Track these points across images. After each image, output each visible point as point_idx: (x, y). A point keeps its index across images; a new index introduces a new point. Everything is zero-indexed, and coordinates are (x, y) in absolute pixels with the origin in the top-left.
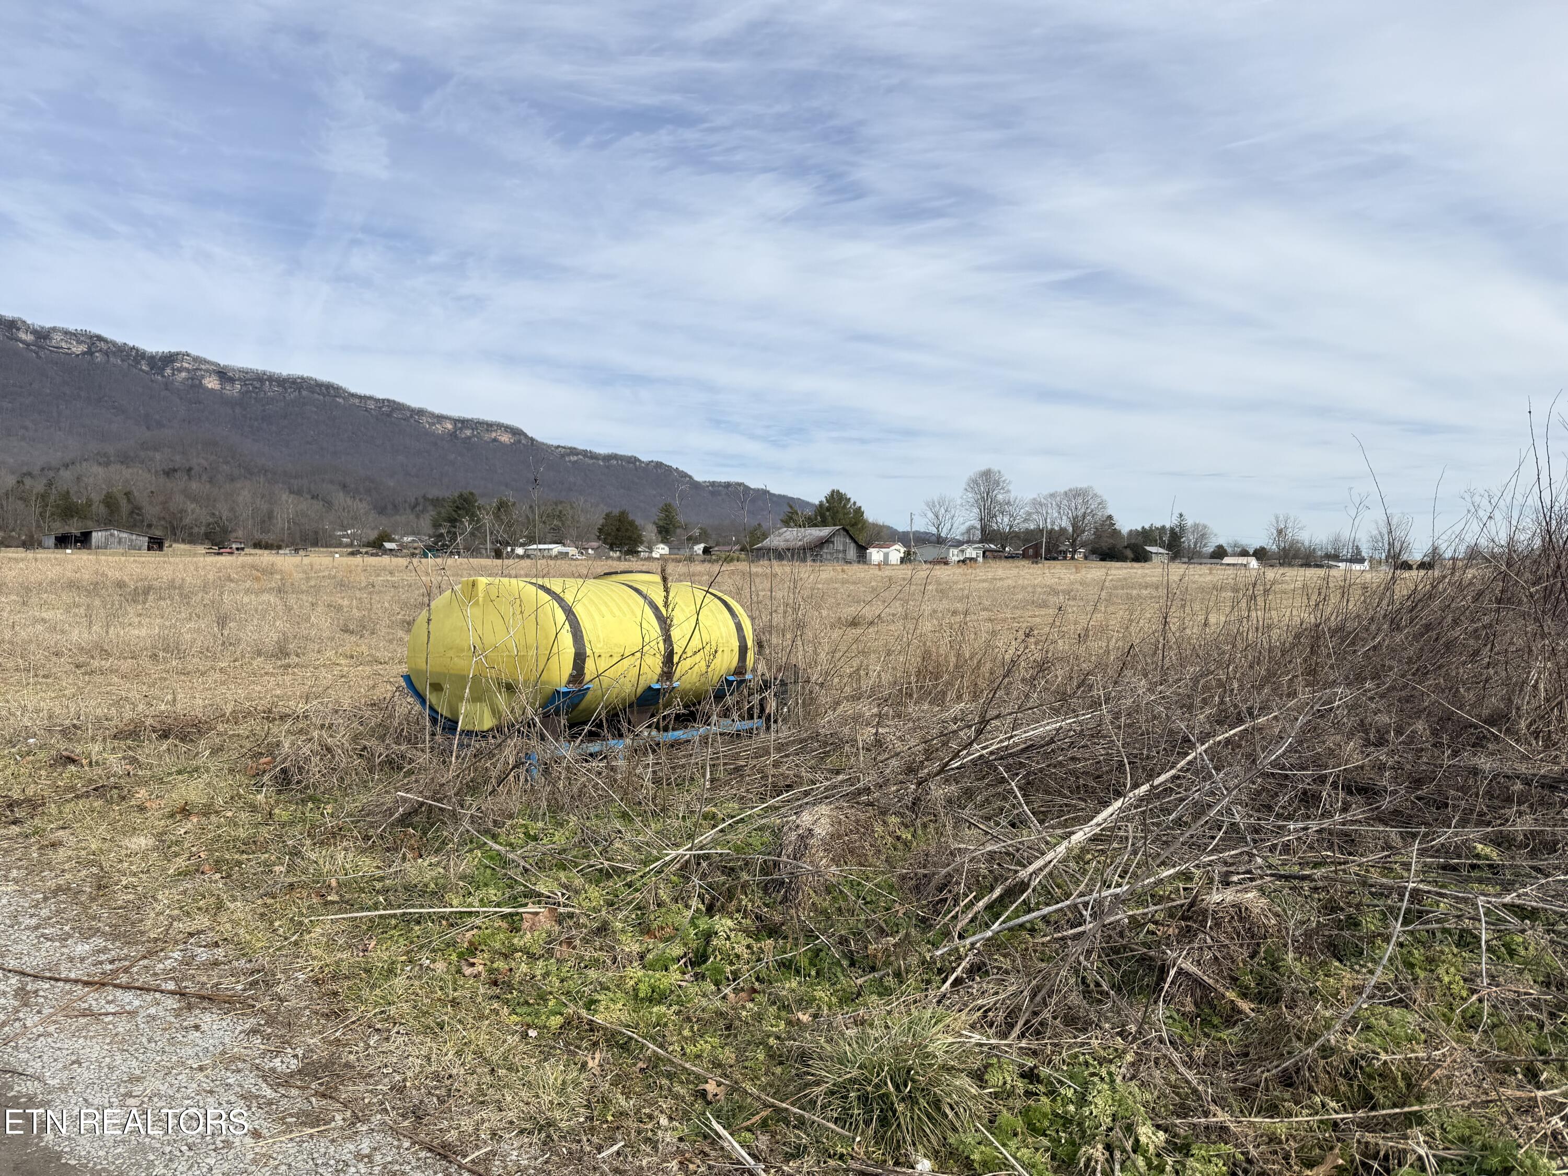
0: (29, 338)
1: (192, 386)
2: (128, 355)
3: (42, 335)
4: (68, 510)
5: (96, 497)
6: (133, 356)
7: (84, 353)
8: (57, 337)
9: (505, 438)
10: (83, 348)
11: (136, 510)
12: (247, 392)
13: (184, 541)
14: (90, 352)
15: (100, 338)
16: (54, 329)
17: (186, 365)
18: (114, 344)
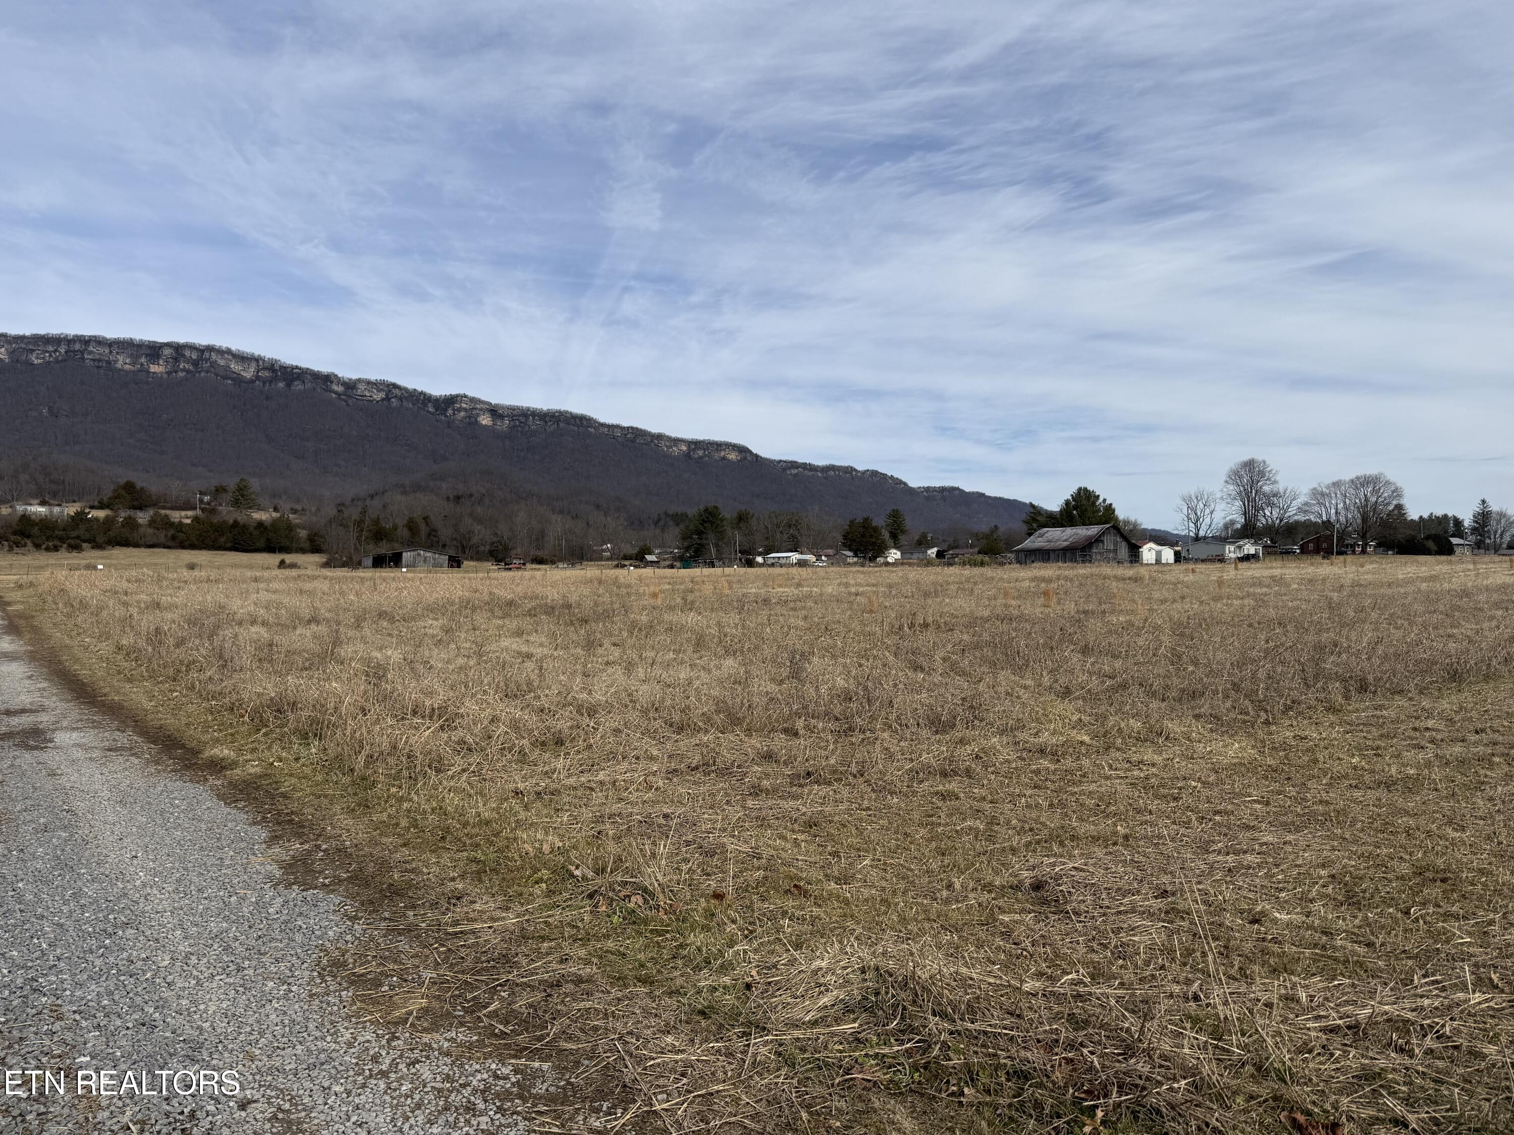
0: (340, 389)
1: (469, 424)
2: (418, 400)
3: (350, 386)
4: (379, 535)
5: (401, 522)
6: (420, 399)
7: (383, 400)
8: (362, 387)
9: (733, 456)
10: (382, 395)
11: (433, 532)
12: (515, 426)
13: (472, 559)
14: (387, 398)
15: (395, 386)
16: (359, 381)
17: (464, 405)
18: (406, 390)
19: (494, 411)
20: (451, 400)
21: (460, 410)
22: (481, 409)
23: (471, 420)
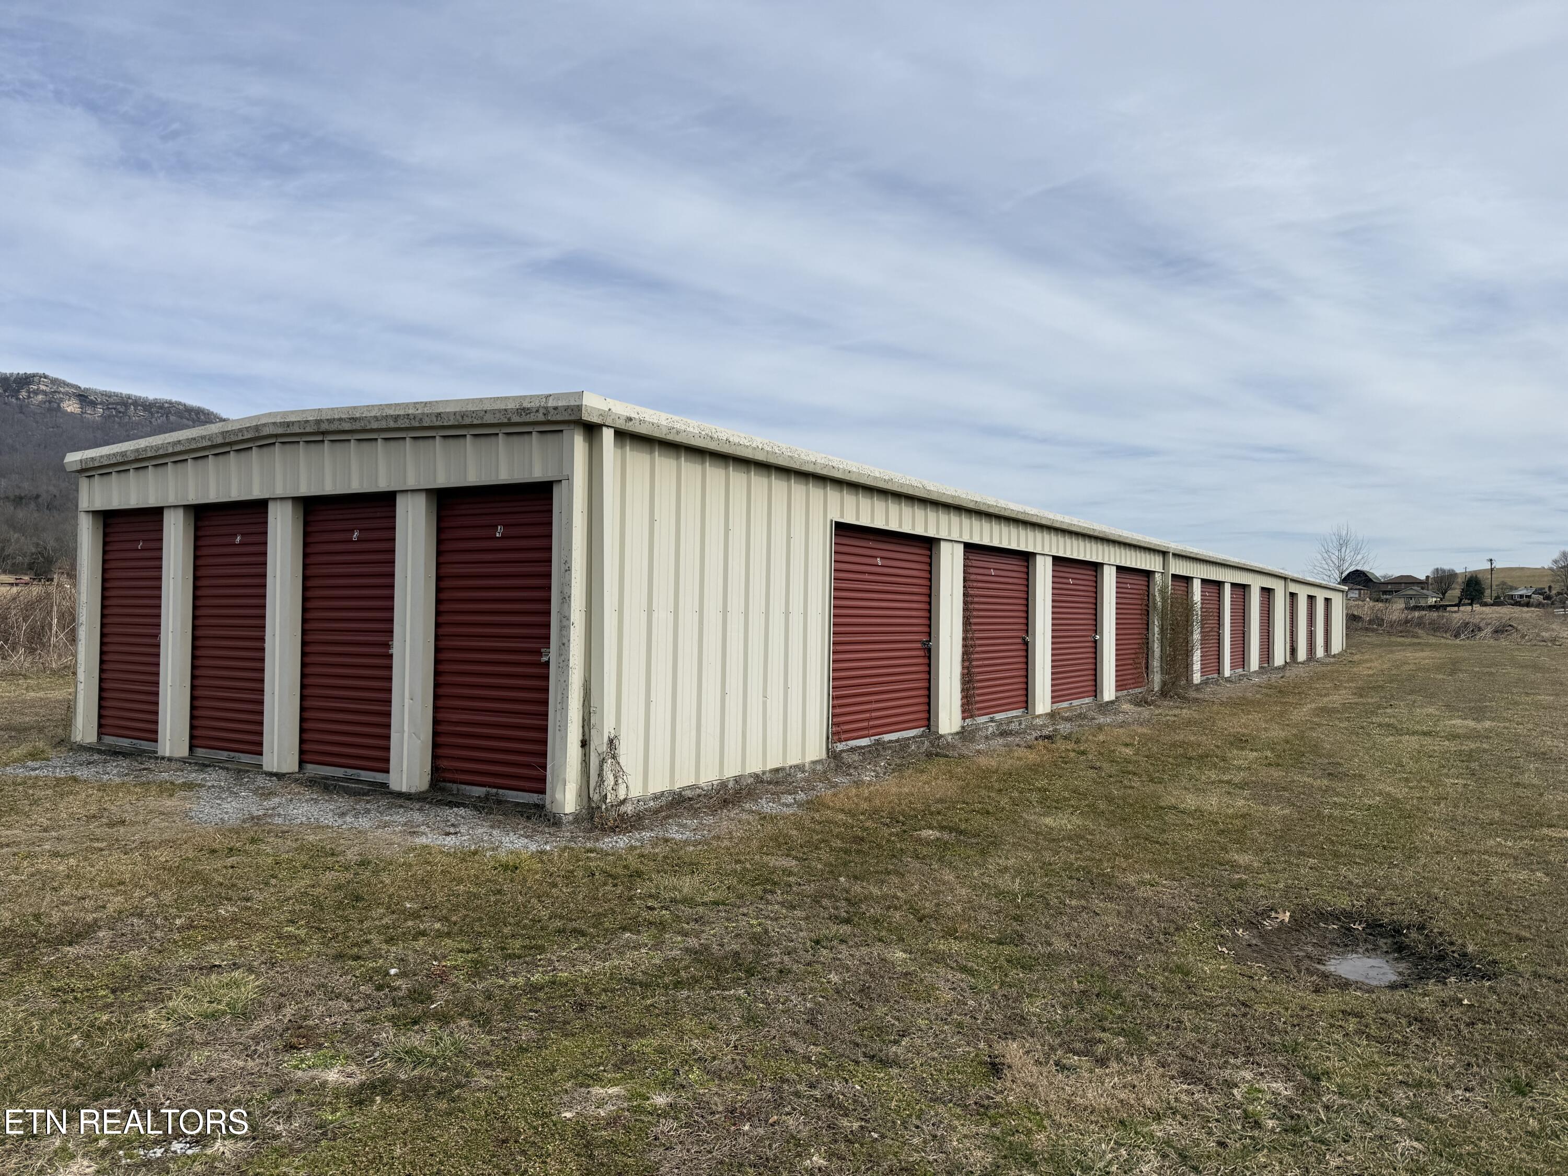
1: (50, 410)
12: (109, 416)
17: (42, 387)
19: (83, 397)
20: (25, 381)
21: (36, 393)
22: (67, 394)
23: (52, 407)
